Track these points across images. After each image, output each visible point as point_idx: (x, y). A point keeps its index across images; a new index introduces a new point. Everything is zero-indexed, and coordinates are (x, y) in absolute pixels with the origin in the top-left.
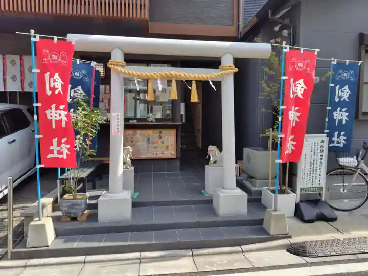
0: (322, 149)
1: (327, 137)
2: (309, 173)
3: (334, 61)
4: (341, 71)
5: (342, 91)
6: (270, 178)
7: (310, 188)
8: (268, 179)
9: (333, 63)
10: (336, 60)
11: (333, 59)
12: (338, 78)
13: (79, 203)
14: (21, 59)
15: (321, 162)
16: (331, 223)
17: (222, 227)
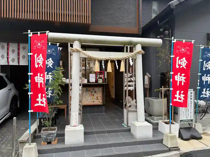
0: (191, 97)
1: (194, 90)
2: (184, 111)
3: (202, 47)
4: (206, 52)
5: (207, 64)
6: (163, 116)
7: (186, 120)
8: (162, 116)
9: (201, 48)
10: (203, 46)
11: (201, 45)
12: (205, 56)
13: (54, 133)
14: (8, 45)
15: (191, 105)
16: (199, 140)
17: (138, 145)
